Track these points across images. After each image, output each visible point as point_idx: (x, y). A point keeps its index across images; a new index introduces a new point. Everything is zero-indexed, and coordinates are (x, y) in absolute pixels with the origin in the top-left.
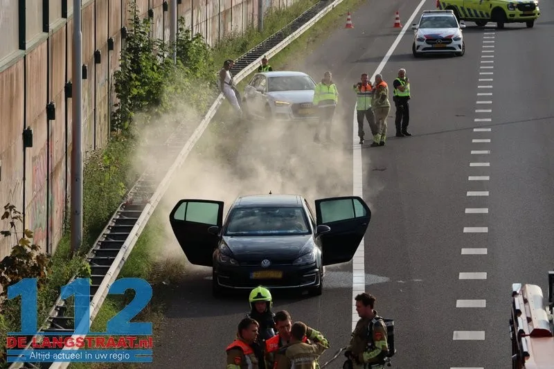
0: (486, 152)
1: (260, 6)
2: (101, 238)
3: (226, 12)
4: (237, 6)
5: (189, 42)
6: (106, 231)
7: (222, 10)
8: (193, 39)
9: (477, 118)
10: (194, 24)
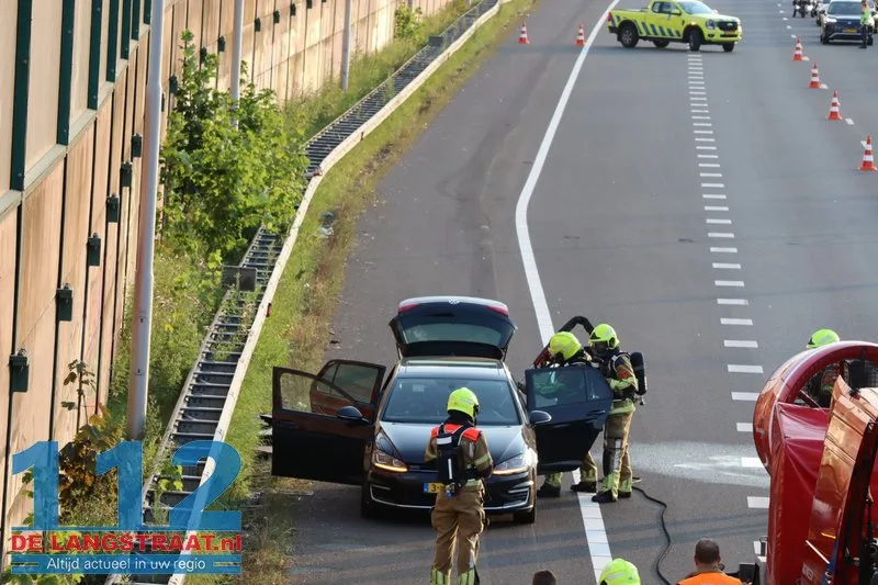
0: (741, 302)
1: (345, 50)
2: (177, 416)
3: (297, 56)
4: (311, 47)
5: (253, 102)
6: (182, 404)
7: (292, 53)
8: (261, 97)
9: (715, 246)
10: (255, 74)
